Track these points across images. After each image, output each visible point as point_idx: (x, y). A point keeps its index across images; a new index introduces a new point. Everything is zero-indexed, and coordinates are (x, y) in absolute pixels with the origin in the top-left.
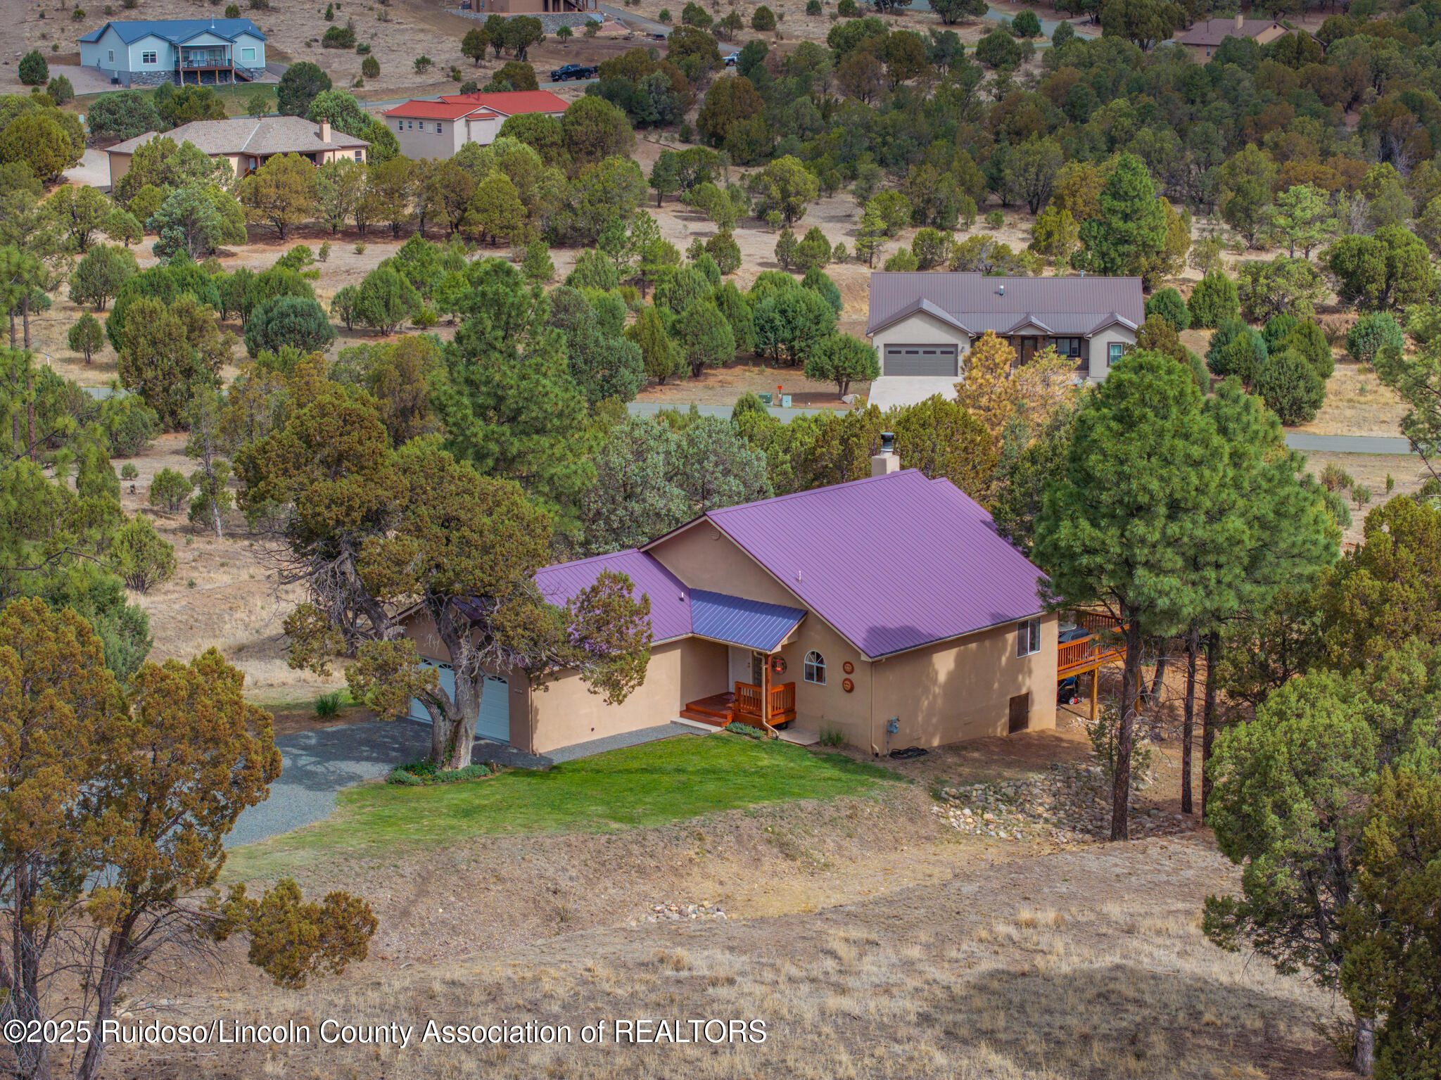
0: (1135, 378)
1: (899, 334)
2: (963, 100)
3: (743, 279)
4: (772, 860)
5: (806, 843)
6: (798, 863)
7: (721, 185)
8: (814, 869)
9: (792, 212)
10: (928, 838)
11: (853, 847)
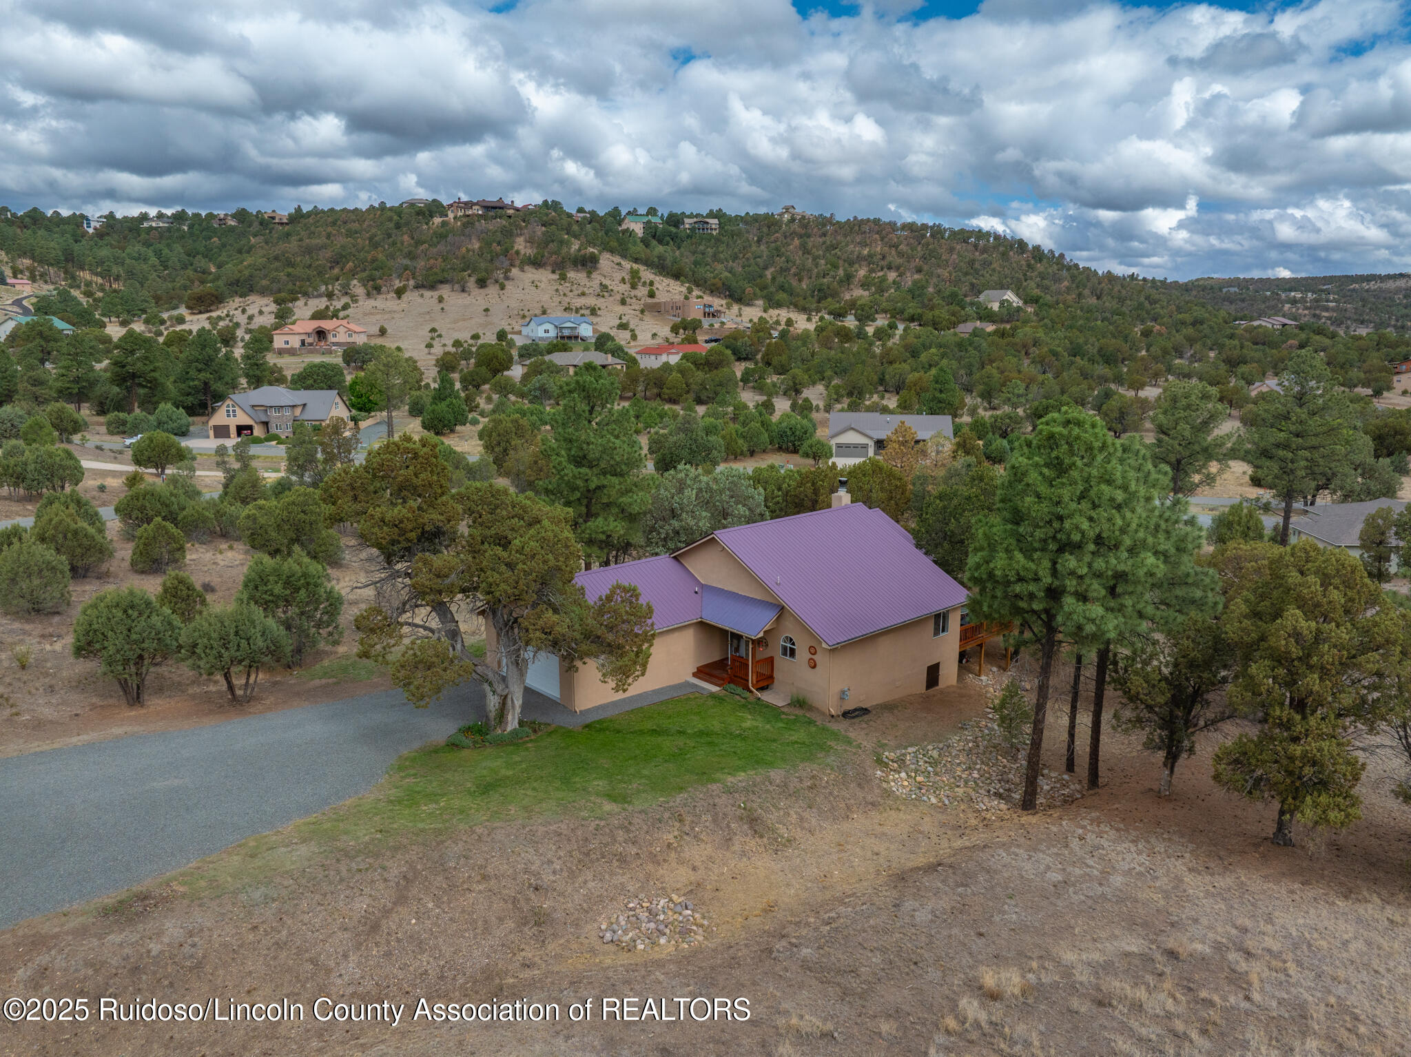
0: (1065, 432)
1: (843, 439)
2: (868, 350)
3: (775, 418)
4: (744, 840)
5: (772, 818)
6: (765, 840)
7: (769, 381)
8: (779, 845)
9: (798, 392)
10: (873, 804)
11: (812, 819)
